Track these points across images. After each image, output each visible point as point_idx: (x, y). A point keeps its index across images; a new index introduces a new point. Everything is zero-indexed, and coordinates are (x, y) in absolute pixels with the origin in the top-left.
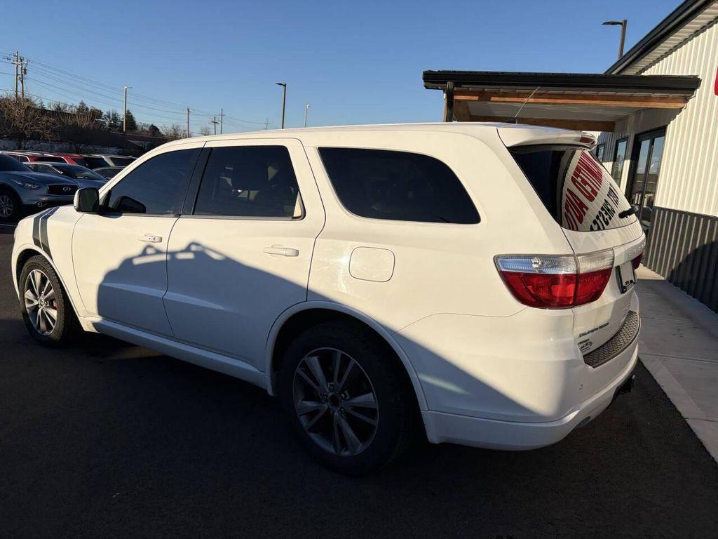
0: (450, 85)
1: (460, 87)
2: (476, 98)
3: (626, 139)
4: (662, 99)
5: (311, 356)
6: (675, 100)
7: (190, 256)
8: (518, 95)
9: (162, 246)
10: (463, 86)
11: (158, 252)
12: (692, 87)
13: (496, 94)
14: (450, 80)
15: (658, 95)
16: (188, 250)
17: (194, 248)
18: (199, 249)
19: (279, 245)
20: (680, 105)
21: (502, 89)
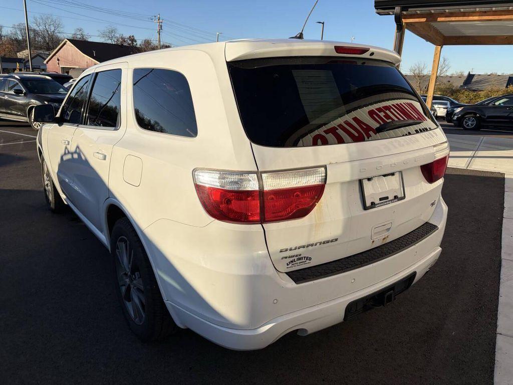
0: (397, 10)
1: (407, 11)
2: (424, 20)
9: (69, 148)
10: (410, 9)
11: (69, 152)
13: (443, 14)
14: (396, 5)
21: (448, 10)
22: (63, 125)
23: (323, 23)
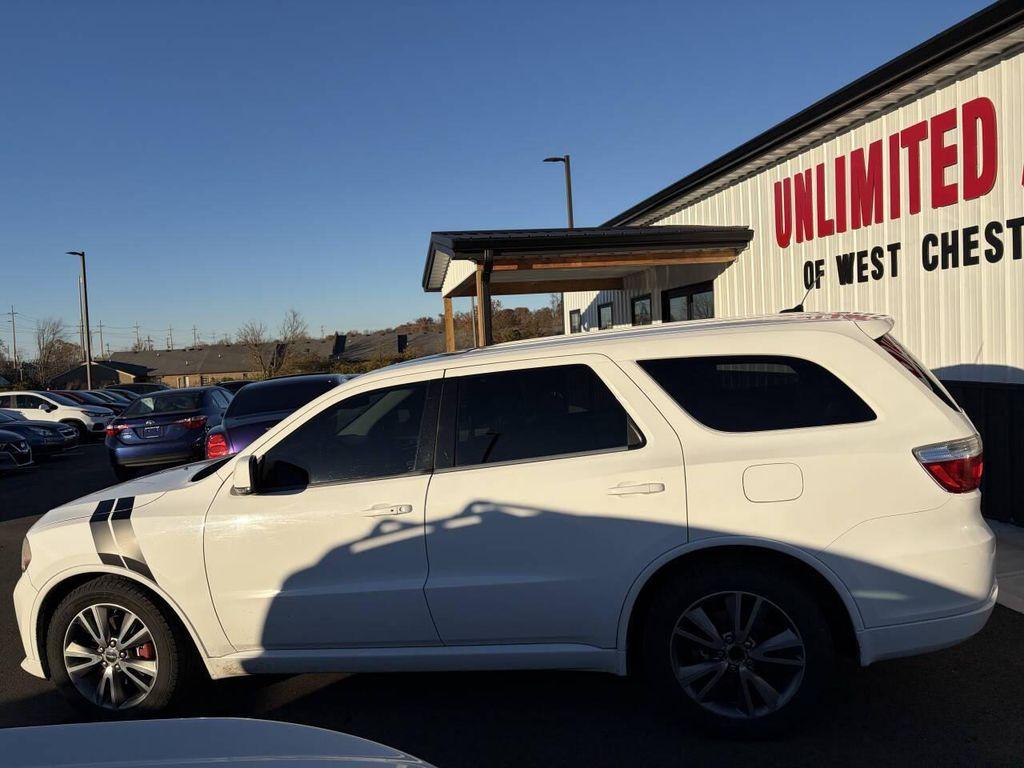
0: (486, 254)
2: (515, 267)
3: (648, 296)
4: (713, 254)
5: (694, 608)
6: (726, 253)
7: (473, 520)
8: (564, 260)
9: (416, 516)
11: (407, 526)
12: (745, 239)
13: (538, 261)
14: (488, 247)
15: (709, 250)
16: (467, 512)
17: (478, 509)
18: (490, 508)
19: (629, 482)
20: (730, 259)
21: (545, 255)
22: (305, 488)
23: (83, 255)
